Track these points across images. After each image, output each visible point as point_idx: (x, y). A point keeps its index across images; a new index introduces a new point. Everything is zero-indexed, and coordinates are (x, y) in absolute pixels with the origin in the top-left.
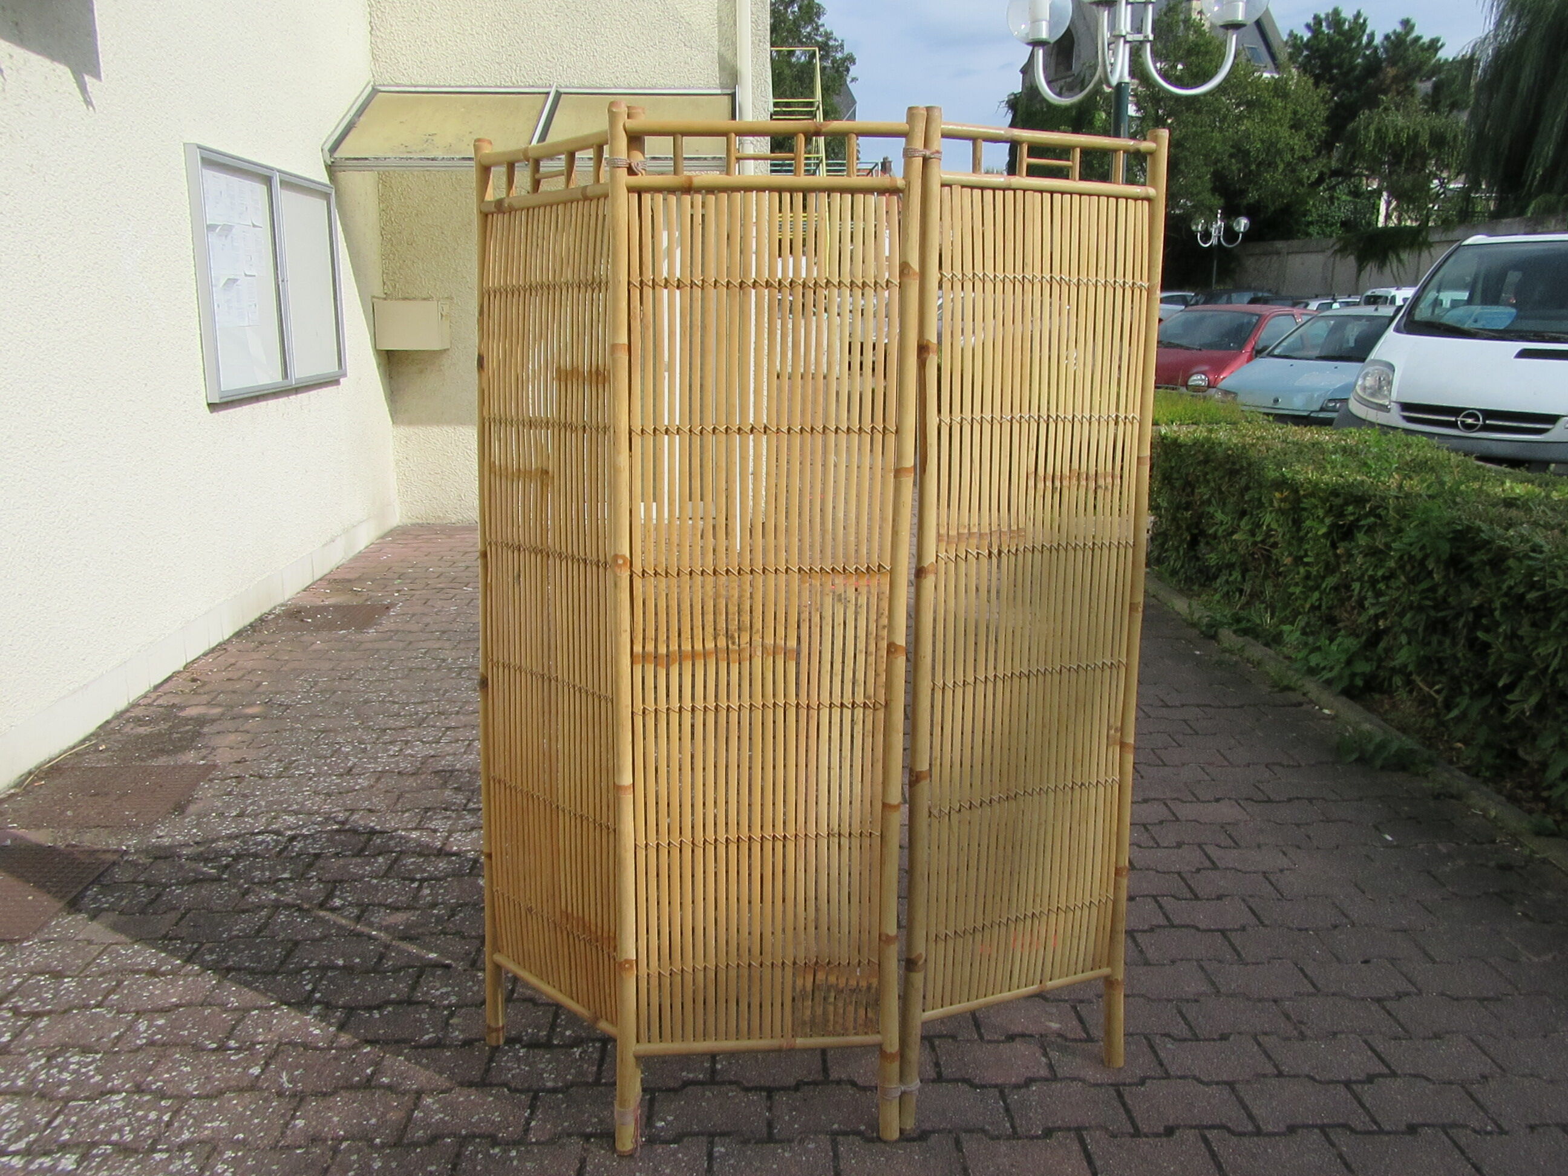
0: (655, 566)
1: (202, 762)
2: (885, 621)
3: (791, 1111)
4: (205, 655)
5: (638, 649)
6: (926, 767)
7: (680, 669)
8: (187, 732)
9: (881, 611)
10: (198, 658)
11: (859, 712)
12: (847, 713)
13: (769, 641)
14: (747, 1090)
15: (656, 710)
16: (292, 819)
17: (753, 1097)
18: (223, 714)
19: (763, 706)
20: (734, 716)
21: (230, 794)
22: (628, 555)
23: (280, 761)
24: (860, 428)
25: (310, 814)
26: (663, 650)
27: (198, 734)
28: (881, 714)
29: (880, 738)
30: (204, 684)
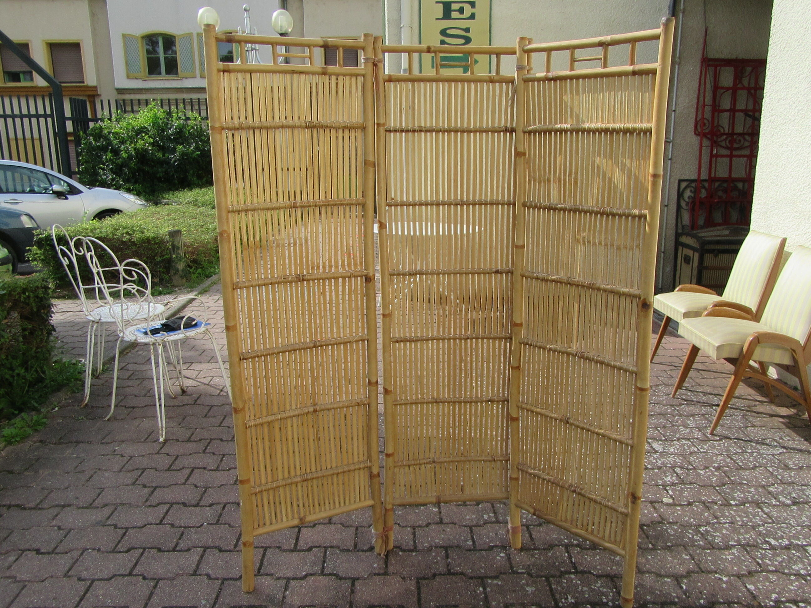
3: (437, 562)
14: (462, 574)
17: (458, 569)
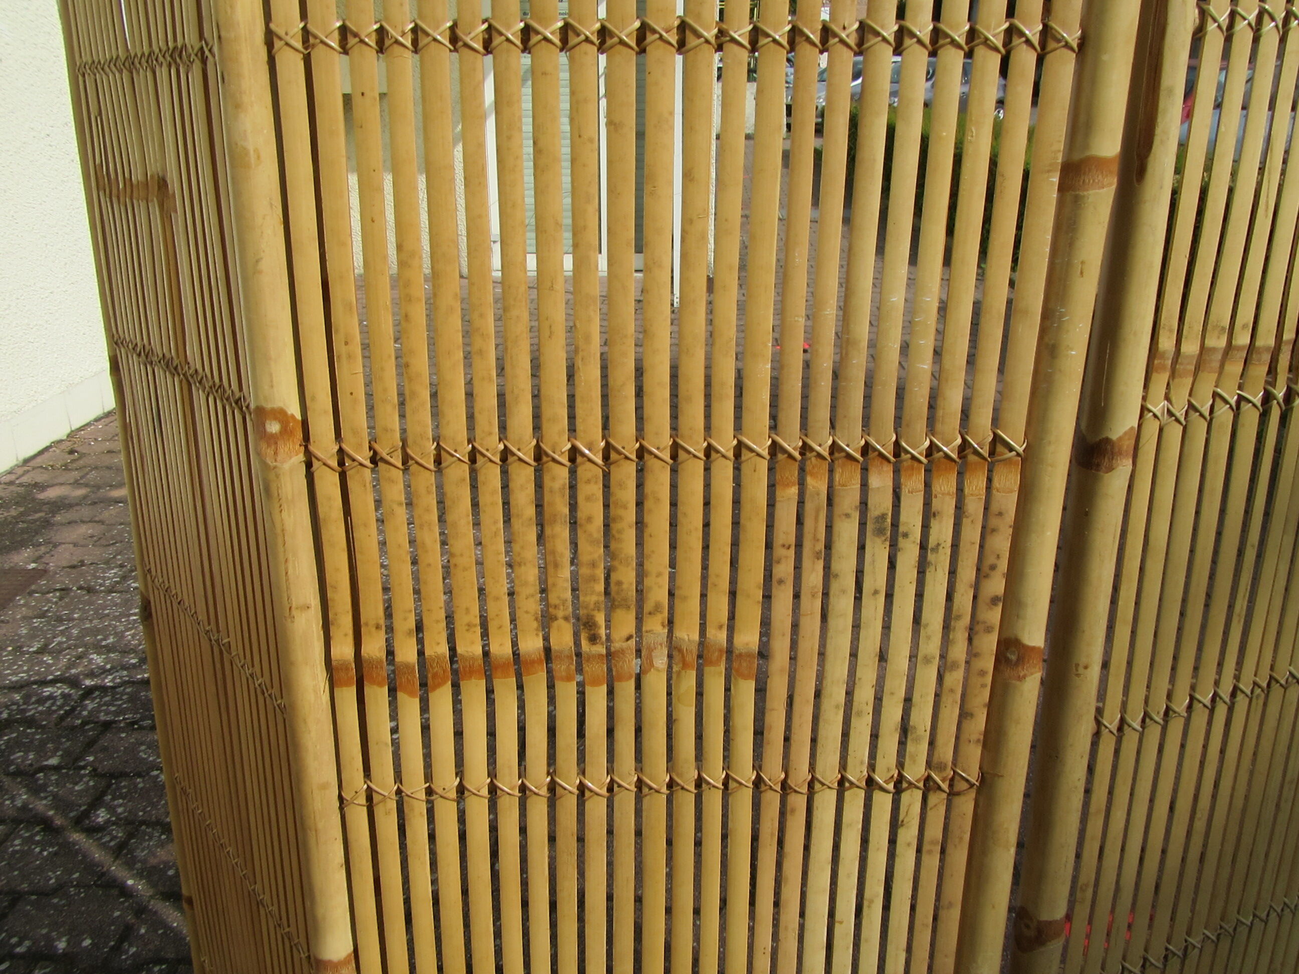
0: (373, 440)
1: (33, 565)
2: (996, 585)
4: (97, 420)
5: (344, 650)
6: (1060, 913)
7: (457, 702)
8: (35, 521)
9: (990, 560)
10: (88, 425)
11: (912, 800)
12: (883, 803)
13: (688, 634)
15: (399, 792)
16: (98, 659)
18: (85, 497)
19: (671, 785)
20: (597, 809)
21: (43, 615)
22: (294, 410)
23: (122, 566)
24: (972, 34)
25: (125, 652)
26: (407, 653)
27: (47, 524)
28: (966, 805)
29: (959, 857)
30: (82, 456)
